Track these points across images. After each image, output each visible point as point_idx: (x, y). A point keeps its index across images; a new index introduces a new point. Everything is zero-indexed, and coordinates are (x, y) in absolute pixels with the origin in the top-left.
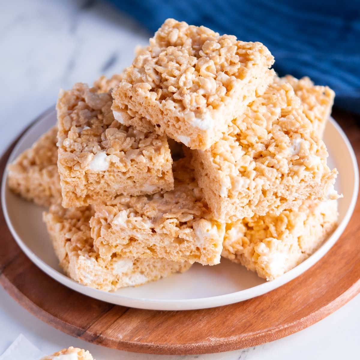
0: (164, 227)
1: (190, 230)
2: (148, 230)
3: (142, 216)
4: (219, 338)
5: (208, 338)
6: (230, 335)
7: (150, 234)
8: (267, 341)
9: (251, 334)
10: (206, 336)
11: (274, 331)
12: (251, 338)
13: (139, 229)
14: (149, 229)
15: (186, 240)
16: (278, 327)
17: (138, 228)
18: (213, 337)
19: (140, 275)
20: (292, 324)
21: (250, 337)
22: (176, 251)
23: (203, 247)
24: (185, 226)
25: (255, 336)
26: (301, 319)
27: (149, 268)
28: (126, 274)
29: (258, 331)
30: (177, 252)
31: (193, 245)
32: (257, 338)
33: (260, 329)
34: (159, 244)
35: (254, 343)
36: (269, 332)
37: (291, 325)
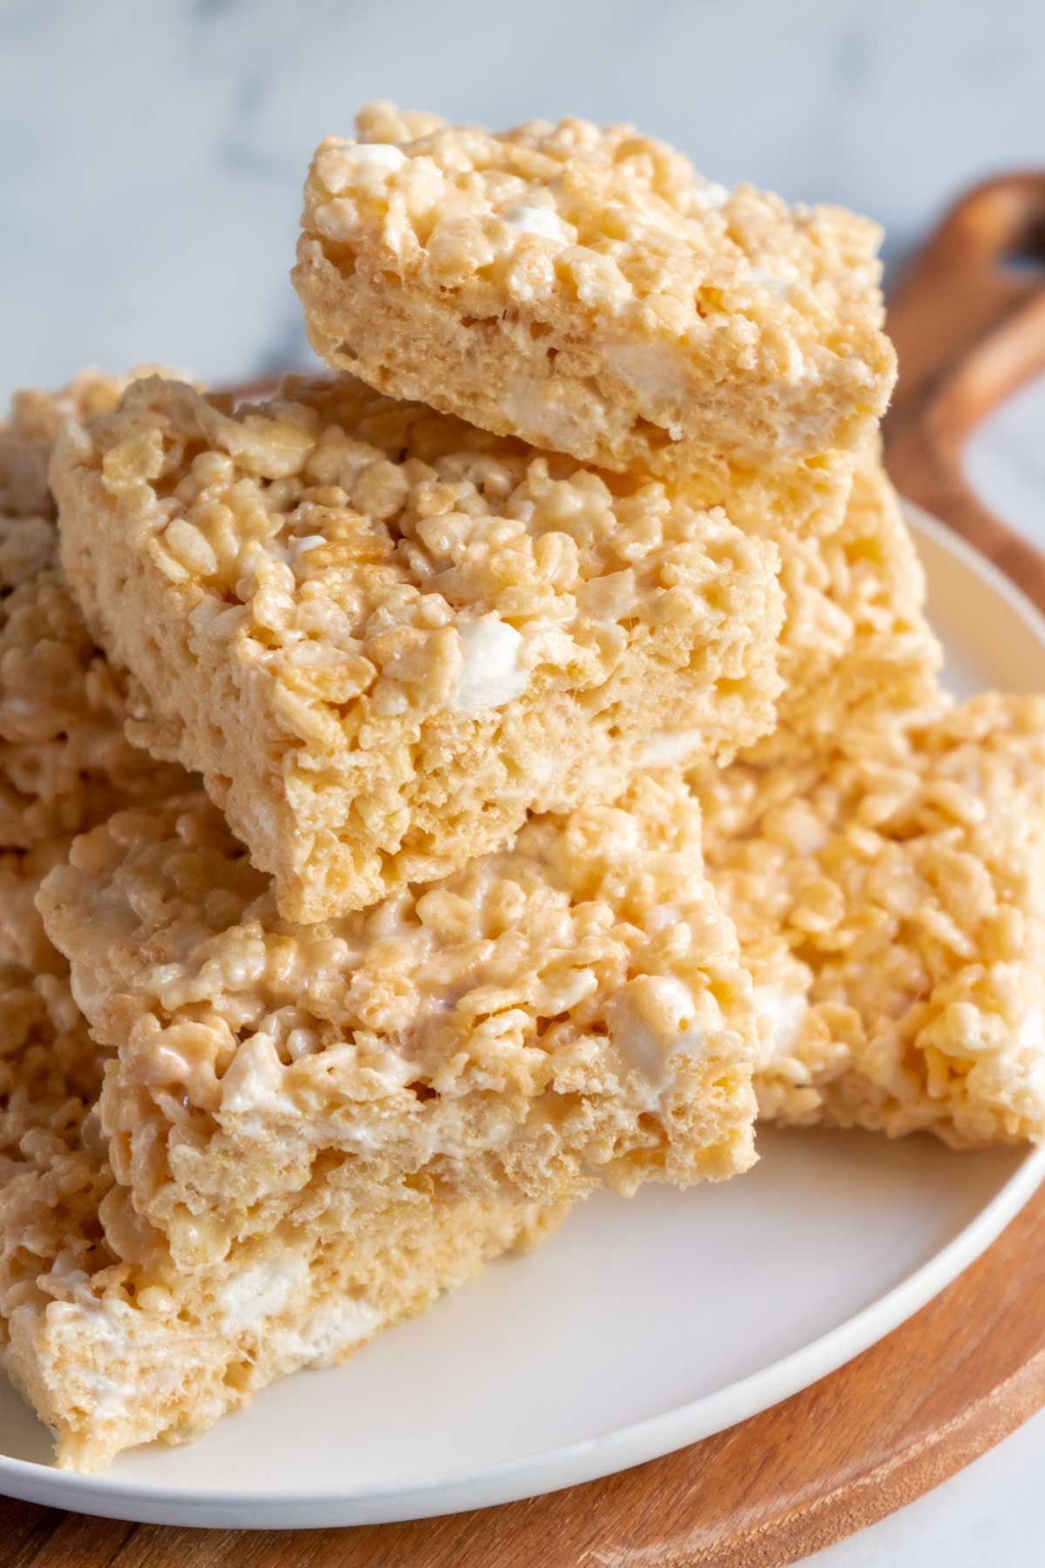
0: (472, 1064)
1: (597, 1043)
2: (399, 1099)
3: (349, 1036)
4: (639, 1547)
5: (586, 1554)
6: (687, 1524)
7: (409, 1112)
8: (860, 1523)
9: (782, 1501)
10: (578, 1548)
11: (887, 1472)
12: (786, 1522)
13: (357, 1103)
14: (404, 1091)
15: (589, 1098)
16: (898, 1448)
17: (350, 1101)
18: (608, 1549)
19: (346, 1304)
20: (957, 1423)
21: (783, 1521)
22: (545, 1159)
23: (672, 1103)
24: (564, 1030)
25: (804, 1512)
26: (995, 1392)
27: (388, 1263)
28: (285, 1319)
29: (812, 1481)
30: (554, 1162)
31: (625, 1106)
32: (814, 1517)
33: (818, 1473)
34: (463, 1144)
35: (803, 1545)
36: (861, 1481)
37: (956, 1428)
